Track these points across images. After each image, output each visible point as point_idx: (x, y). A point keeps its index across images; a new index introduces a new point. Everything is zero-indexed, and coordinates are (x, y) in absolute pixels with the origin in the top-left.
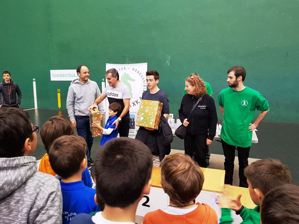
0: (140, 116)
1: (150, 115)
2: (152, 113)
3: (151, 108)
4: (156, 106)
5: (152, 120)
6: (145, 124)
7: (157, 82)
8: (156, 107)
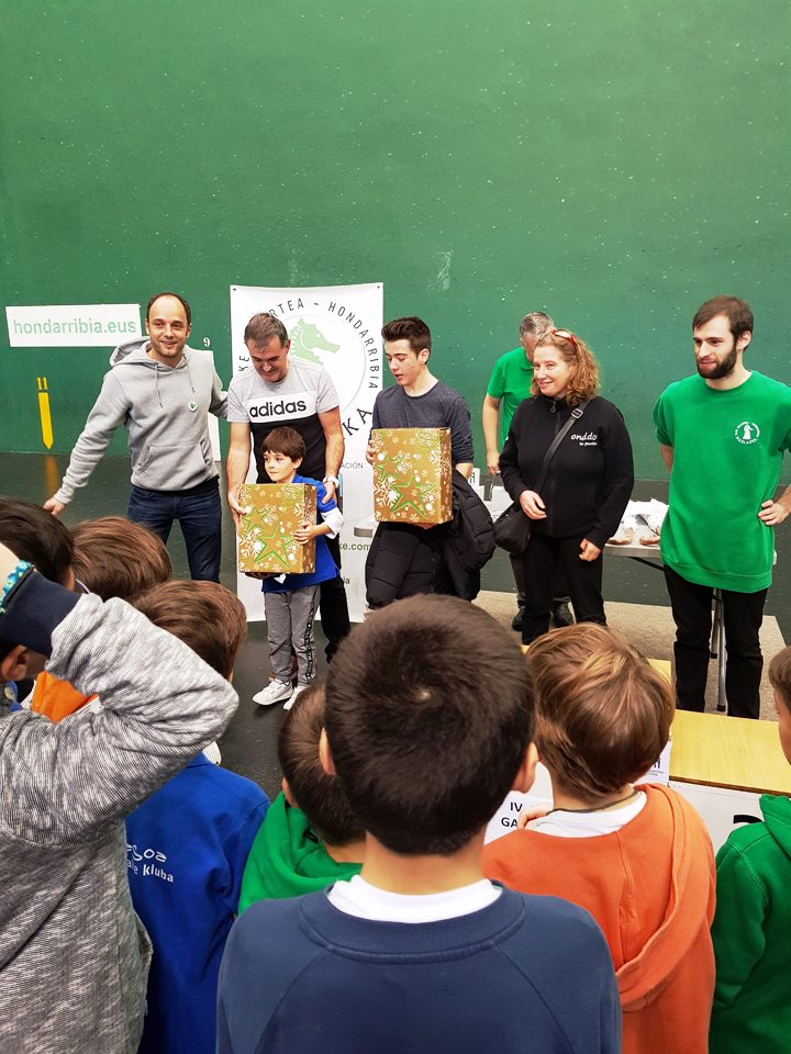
0: (384, 486)
1: (418, 479)
2: (425, 473)
3: (415, 456)
4: (434, 447)
5: (431, 498)
6: (409, 513)
7: (424, 356)
8: (433, 452)
